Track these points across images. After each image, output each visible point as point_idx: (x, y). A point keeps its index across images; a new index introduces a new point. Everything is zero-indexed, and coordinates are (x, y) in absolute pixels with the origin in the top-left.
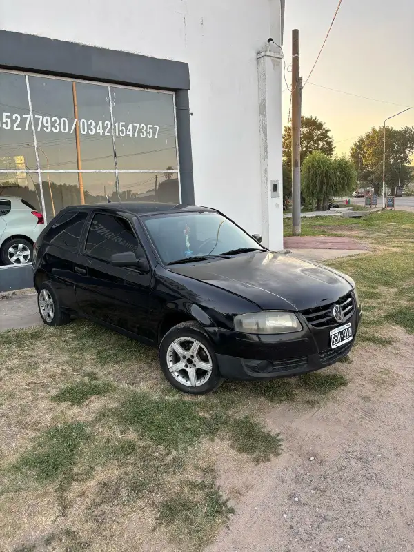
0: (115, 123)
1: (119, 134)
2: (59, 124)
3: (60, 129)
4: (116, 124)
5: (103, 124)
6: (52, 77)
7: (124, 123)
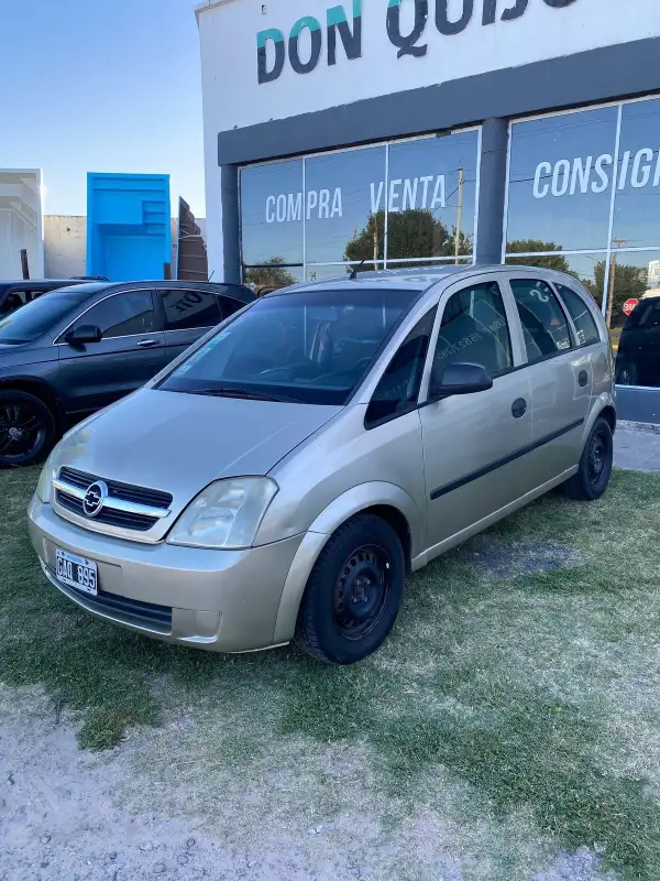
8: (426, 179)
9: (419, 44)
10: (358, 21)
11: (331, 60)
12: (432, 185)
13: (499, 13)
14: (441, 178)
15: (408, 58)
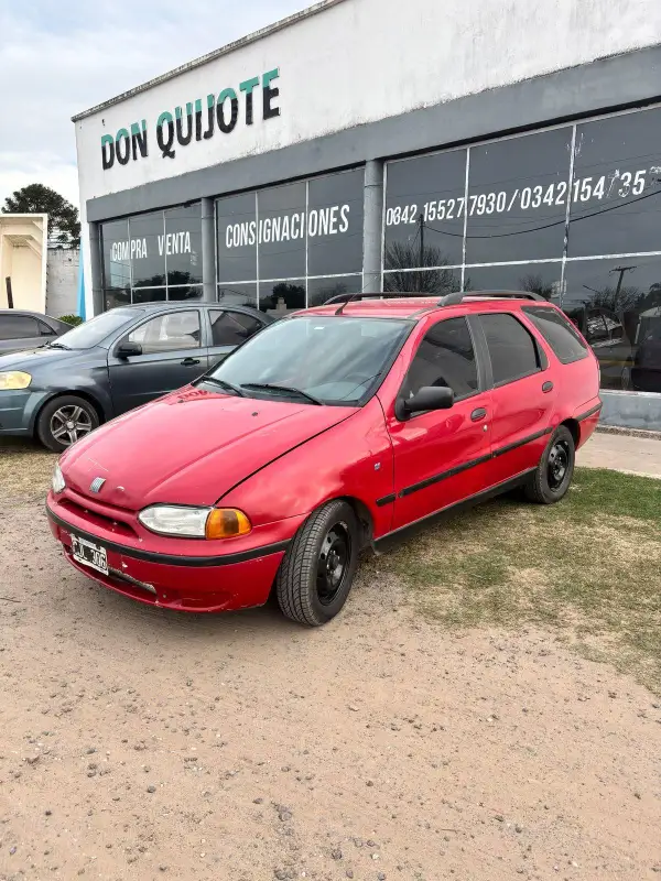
0: (574, 181)
1: (579, 198)
2: (495, 203)
3: (495, 209)
4: (577, 184)
5: (556, 187)
6: (496, 140)
7: (590, 179)
8: (182, 234)
9: (171, 150)
10: (145, 133)
11: (135, 158)
12: (184, 237)
13: (203, 134)
14: (188, 234)
15: (167, 158)
